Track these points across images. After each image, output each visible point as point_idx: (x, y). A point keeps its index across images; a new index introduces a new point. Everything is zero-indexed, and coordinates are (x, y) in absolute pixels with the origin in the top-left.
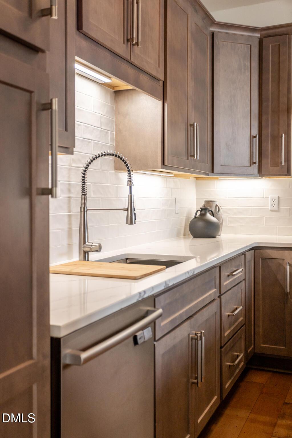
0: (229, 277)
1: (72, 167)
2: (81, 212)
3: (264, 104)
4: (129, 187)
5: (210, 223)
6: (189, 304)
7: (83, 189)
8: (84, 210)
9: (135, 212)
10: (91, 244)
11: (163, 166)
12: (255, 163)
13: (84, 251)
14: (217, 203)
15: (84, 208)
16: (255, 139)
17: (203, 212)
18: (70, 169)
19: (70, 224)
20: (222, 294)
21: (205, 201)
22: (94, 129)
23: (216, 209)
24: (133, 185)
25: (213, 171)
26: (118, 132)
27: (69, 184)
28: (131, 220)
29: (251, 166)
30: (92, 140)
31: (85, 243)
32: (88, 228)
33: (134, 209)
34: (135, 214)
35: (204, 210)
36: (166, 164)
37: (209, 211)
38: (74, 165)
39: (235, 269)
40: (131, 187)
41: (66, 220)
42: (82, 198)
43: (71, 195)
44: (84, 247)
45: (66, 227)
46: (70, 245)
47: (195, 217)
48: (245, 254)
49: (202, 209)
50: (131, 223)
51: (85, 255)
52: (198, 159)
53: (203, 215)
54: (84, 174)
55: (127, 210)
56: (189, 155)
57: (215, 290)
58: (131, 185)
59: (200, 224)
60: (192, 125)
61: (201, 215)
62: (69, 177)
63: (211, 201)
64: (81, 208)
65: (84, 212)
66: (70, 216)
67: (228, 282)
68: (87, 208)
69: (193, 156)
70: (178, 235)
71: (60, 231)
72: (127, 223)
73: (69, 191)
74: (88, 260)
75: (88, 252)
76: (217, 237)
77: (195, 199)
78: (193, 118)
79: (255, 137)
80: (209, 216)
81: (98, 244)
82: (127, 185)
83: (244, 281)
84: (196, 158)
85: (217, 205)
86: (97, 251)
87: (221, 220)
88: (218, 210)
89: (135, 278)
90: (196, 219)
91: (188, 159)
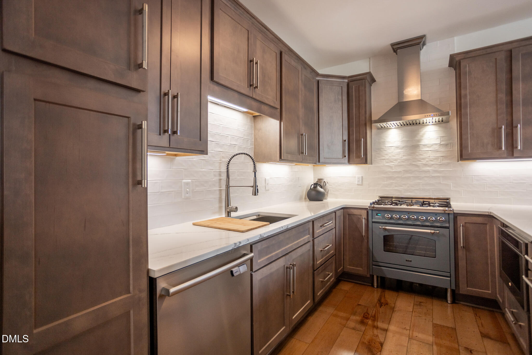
0: (322, 227)
1: (222, 161)
2: (226, 188)
3: (351, 121)
4: (254, 173)
5: (319, 192)
6: (285, 246)
7: (227, 174)
8: (228, 187)
9: (258, 188)
10: (231, 207)
11: (280, 159)
12: (345, 156)
13: (227, 211)
14: (325, 180)
15: (228, 186)
16: (345, 142)
17: (315, 186)
18: (220, 163)
19: (220, 194)
20: (315, 237)
21: (318, 179)
22: (238, 139)
23: (324, 184)
24: (256, 172)
25: (319, 162)
26: (256, 139)
27: (220, 171)
28: (256, 192)
29: (343, 158)
30: (237, 145)
31: (228, 206)
32: (231, 197)
33: (257, 186)
34: (257, 189)
35: (316, 185)
36: (282, 158)
37: (319, 185)
38: (223, 160)
39: (327, 222)
40: (255, 173)
41: (218, 192)
42: (226, 180)
43: (222, 178)
44: (227, 209)
45: (218, 196)
46: (220, 207)
47: (311, 189)
48: (336, 212)
49: (315, 184)
50: (255, 195)
51: (228, 214)
52: (306, 154)
53: (315, 187)
54: (228, 165)
55: (253, 187)
56: (301, 152)
57: (309, 236)
58: (255, 171)
59: (313, 193)
60: (302, 135)
61: (314, 187)
62: (220, 167)
63: (321, 179)
64: (226, 185)
65: (228, 188)
66: (220, 190)
67: (321, 230)
68: (229, 185)
69: (302, 153)
70: (300, 199)
71: (213, 199)
72: (253, 195)
73: (220, 175)
74: (230, 216)
75: (230, 212)
76: (324, 200)
77: (313, 178)
78: (303, 130)
79: (345, 141)
80: (319, 188)
81: (235, 207)
82: (253, 172)
83: (335, 229)
84: (304, 154)
85: (324, 182)
86: (235, 211)
87: (327, 190)
88: (325, 184)
89: (243, 232)
90: (311, 190)
91: (300, 155)
